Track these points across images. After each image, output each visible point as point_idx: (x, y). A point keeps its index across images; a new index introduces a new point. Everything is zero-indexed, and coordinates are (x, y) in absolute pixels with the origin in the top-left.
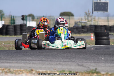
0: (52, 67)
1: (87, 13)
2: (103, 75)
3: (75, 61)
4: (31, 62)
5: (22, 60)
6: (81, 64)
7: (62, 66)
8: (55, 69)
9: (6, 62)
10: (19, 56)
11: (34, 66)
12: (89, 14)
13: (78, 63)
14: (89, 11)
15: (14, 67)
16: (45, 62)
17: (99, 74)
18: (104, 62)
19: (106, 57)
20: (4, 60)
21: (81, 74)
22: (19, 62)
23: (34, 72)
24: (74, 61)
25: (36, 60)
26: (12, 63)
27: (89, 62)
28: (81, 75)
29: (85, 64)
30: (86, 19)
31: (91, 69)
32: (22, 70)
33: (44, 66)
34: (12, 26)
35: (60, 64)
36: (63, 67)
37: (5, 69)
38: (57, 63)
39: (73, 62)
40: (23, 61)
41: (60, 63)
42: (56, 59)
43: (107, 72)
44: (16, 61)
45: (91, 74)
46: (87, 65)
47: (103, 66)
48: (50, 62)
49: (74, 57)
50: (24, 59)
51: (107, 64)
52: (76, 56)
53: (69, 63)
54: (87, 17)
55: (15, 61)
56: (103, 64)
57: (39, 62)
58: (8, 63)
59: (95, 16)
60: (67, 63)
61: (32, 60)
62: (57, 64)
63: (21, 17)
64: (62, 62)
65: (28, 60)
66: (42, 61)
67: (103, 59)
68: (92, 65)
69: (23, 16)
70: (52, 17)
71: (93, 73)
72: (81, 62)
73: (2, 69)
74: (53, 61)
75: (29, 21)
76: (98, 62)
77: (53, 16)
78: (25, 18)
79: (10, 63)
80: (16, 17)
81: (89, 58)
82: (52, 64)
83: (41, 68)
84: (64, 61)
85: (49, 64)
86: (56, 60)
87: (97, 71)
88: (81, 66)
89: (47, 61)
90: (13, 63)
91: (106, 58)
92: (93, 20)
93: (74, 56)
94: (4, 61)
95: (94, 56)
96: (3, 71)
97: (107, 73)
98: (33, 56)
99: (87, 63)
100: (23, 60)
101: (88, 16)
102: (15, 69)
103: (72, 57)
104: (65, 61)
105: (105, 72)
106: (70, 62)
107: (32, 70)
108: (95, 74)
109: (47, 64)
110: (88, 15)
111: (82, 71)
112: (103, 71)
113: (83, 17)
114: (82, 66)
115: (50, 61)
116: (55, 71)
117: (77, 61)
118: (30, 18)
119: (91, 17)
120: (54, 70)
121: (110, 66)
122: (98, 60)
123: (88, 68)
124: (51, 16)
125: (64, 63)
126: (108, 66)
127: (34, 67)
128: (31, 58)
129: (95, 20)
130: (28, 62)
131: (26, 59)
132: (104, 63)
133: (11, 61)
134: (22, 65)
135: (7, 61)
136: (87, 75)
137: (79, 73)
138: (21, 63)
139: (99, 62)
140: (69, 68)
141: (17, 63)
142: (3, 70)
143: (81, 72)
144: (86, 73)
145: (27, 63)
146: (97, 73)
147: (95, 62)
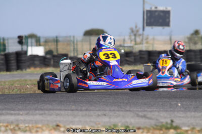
0: (92, 120)
1: (134, 29)
2: (187, 131)
3: (131, 109)
4: (52, 112)
5: (36, 110)
6: (142, 115)
7: (110, 118)
8: (99, 124)
9: (8, 114)
10: (29, 104)
11: (58, 118)
12: (137, 31)
13: (137, 112)
14: (136, 27)
15: (24, 122)
16: (77, 112)
17: (179, 131)
18: (182, 109)
19: (184, 101)
20: (3, 110)
21: (145, 131)
22: (31, 112)
23: (62, 129)
24: (128, 109)
25: (60, 110)
26: (19, 114)
27: (156, 111)
28: (147, 133)
29: (149, 113)
30: (131, 41)
31: (162, 122)
32: (40, 126)
33: (77, 119)
34: (2, 55)
35: (105, 115)
36: (112, 120)
37: (10, 125)
38: (100, 113)
39: (127, 111)
40: (37, 112)
41: (105, 113)
42: (95, 106)
43: (192, 127)
44: (26, 112)
45: (164, 130)
46: (153, 115)
47: (183, 117)
48: (87, 112)
49: (127, 104)
50: (39, 107)
51: (189, 114)
52: (130, 101)
53: (121, 113)
54: (133, 37)
55: (23, 112)
56: (181, 113)
57: (66, 112)
58: (12, 114)
59: (148, 36)
60: (117, 112)
61: (53, 110)
62: (99, 115)
63: (17, 40)
64: (107, 112)
65: (47, 110)
66: (72, 110)
67: (180, 105)
68: (162, 115)
69: (20, 37)
70: (72, 39)
71: (168, 129)
72: (141, 111)
73: (5, 124)
74: (90, 110)
75: (32, 46)
76: (171, 111)
77: (74, 37)
78: (24, 41)
79: (15, 114)
80: (8, 39)
81: (155, 104)
82: (92, 116)
83: (72, 122)
84: (110, 111)
85: (86, 115)
86: (97, 109)
87: (174, 124)
88: (142, 117)
89: (81, 110)
90: (22, 115)
91: (184, 103)
92: (144, 41)
93: (126, 101)
94: (4, 112)
95: (161, 100)
96: (7, 128)
97: (193, 129)
98: (54, 103)
99: (153, 113)
100: (38, 110)
101: (135, 35)
102: (27, 125)
103: (123, 103)
104: (112, 109)
105: (188, 126)
106: (122, 111)
107: (58, 126)
108: (172, 131)
109: (83, 116)
110: (135, 33)
111: (148, 126)
112: (185, 125)
113: (127, 38)
114: (144, 116)
115: (86, 110)
116: (99, 126)
117: (135, 109)
118: (34, 40)
119: (141, 37)
120: (96, 124)
121: (194, 117)
122: (171, 107)
123: (157, 120)
124: (70, 37)
125: (111, 114)
126: (191, 117)
127: (60, 121)
128: (50, 107)
129: (147, 43)
130: (46, 112)
131: (42, 108)
132: (182, 111)
133: (17, 112)
134: (38, 117)
135: (9, 112)
136: (157, 132)
137: (143, 129)
138: (36, 115)
139: (174, 111)
140: (123, 120)
141: (27, 114)
142: (7, 126)
143: (146, 128)
144: (155, 129)
145: (45, 114)
146: (176, 128)
147: (167, 111)
